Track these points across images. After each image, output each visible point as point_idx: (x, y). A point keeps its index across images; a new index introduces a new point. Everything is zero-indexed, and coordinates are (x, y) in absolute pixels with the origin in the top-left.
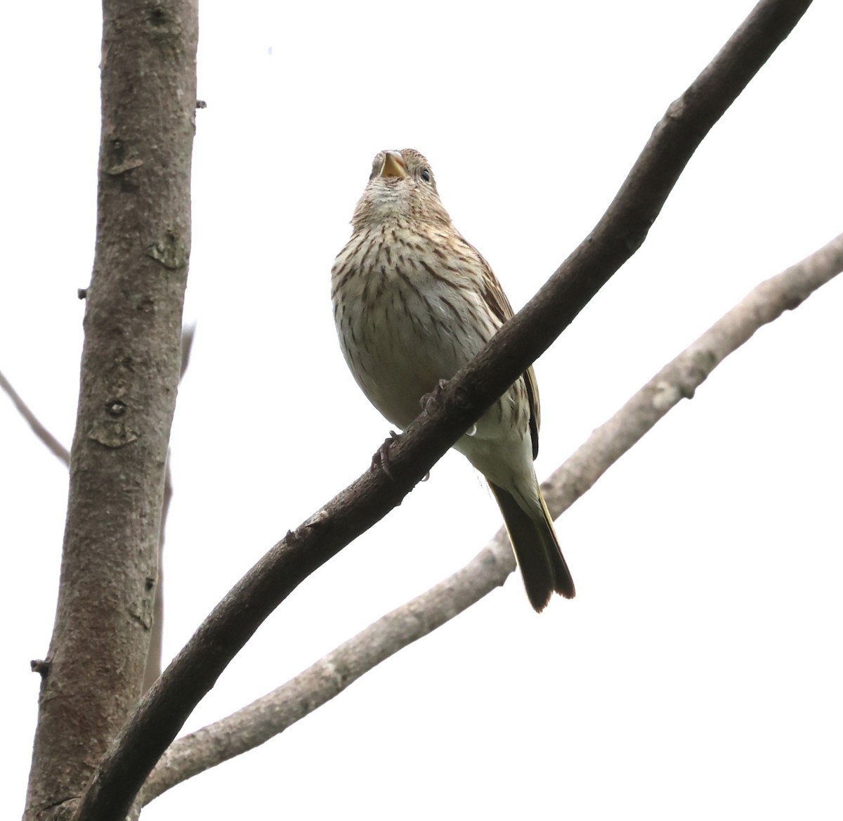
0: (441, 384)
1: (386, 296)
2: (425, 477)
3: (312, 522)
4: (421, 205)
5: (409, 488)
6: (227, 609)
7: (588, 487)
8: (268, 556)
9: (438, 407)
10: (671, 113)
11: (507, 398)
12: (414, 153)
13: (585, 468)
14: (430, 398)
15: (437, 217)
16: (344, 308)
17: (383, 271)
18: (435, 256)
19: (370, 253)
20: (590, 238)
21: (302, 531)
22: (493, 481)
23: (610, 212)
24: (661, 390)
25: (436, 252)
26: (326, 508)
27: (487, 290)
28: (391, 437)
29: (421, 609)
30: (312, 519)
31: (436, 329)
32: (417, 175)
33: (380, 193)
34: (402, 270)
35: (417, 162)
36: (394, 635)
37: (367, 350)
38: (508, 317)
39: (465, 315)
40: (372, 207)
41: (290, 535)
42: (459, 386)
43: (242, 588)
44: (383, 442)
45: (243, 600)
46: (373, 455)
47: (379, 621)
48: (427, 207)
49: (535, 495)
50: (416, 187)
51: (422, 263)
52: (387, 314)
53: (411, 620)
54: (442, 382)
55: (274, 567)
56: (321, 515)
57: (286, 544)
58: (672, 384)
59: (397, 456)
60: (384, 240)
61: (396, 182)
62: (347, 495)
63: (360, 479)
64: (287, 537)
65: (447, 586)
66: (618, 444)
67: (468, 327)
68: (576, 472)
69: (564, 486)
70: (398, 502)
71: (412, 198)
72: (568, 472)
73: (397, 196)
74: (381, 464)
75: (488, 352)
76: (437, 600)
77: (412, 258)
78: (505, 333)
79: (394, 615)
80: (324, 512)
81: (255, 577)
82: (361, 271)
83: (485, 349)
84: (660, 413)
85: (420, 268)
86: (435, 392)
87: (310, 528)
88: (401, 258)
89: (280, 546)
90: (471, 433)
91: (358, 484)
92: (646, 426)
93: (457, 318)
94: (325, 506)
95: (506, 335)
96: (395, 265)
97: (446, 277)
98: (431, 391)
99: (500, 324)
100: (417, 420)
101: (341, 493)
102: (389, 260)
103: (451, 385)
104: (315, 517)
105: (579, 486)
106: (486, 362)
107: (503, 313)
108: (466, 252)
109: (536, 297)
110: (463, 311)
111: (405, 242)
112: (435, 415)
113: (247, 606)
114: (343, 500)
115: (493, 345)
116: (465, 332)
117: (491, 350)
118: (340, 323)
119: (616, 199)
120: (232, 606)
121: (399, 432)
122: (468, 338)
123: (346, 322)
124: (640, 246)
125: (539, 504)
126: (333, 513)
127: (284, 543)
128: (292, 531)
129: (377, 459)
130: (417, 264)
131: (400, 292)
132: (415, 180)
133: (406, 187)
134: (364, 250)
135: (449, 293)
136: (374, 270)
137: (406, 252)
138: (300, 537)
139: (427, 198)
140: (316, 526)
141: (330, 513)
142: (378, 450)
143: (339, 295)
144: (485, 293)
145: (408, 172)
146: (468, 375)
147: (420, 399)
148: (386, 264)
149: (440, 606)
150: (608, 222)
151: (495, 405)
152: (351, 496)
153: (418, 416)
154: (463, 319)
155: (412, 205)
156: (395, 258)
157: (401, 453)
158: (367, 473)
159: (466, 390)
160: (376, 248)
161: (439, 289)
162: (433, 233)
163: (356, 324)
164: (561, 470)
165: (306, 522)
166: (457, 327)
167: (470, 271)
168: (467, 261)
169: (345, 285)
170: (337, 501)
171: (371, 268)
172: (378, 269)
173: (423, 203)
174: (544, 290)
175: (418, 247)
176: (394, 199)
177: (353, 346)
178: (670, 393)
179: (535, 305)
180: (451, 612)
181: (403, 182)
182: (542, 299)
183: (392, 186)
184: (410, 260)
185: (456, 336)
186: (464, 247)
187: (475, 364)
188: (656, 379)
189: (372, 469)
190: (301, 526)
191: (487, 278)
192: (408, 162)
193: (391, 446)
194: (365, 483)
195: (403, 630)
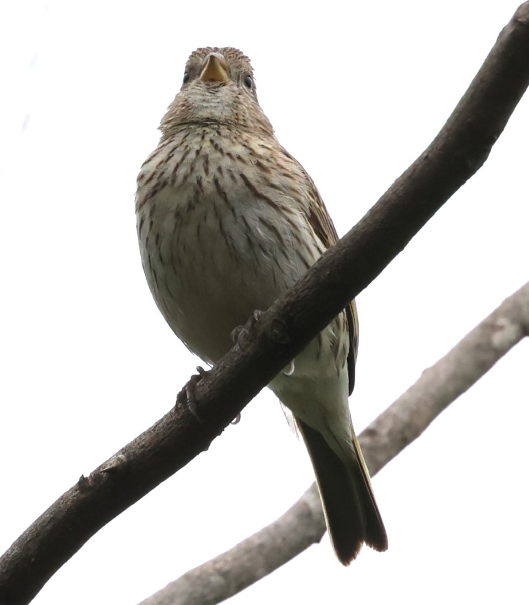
0: (256, 315)
1: (199, 210)
2: (235, 420)
3: (108, 467)
4: (244, 113)
5: (218, 430)
6: (11, 562)
7: (416, 433)
8: (57, 504)
9: (251, 341)
10: (519, 17)
11: (328, 332)
12: (237, 56)
13: (414, 413)
14: (243, 331)
15: (261, 128)
16: (151, 223)
17: (199, 182)
18: (257, 170)
19: (185, 161)
20: (425, 155)
21: (97, 476)
22: (300, 418)
23: (449, 126)
24: (501, 328)
25: (259, 165)
26: (124, 451)
27: (311, 211)
28: (198, 373)
29: (227, 567)
30: (108, 464)
31: (254, 253)
32: (240, 81)
33: (201, 98)
34: (221, 182)
35: (240, 66)
36: (196, 595)
37: (176, 272)
38: (332, 242)
39: (287, 238)
40: (192, 111)
41: (83, 481)
42: (276, 317)
43: (29, 539)
44: (189, 379)
45: (29, 553)
46: (178, 393)
47: (180, 579)
48: (250, 115)
49: (348, 436)
50: (239, 94)
51: (243, 176)
52: (198, 233)
53: (216, 579)
54: (257, 313)
55: (64, 517)
56: (119, 459)
57: (78, 491)
58: (513, 321)
59: (205, 394)
60: (201, 147)
61: (218, 87)
62: (147, 438)
63: (162, 420)
64: (79, 483)
65: (257, 542)
66: (451, 388)
67: (290, 251)
68: (404, 417)
69: (390, 433)
70: (204, 446)
71: (235, 104)
72: (395, 417)
73: (218, 102)
74: (187, 403)
75: (309, 280)
76: (246, 557)
77: (232, 169)
78: (328, 260)
79: (197, 573)
80: (121, 456)
81: (43, 527)
82: (174, 181)
83: (306, 277)
84: (500, 352)
85: (241, 182)
86: (249, 324)
87: (106, 474)
88: (219, 170)
89: (71, 494)
90: (288, 371)
91: (161, 425)
92: (483, 367)
93: (278, 241)
94: (123, 449)
95: (330, 262)
96: (212, 177)
97: (268, 195)
98: (244, 323)
99: (324, 249)
100: (227, 355)
101: (140, 436)
102: (206, 171)
103: (267, 317)
104: (111, 462)
105: (408, 433)
106: (306, 292)
107: (327, 238)
108: (291, 168)
109: (364, 220)
110: (285, 234)
111: (225, 151)
112: (249, 350)
113: (33, 559)
114: (143, 443)
115: (315, 273)
116: (286, 256)
117: (313, 279)
118: (145, 241)
119: (456, 111)
120: (16, 559)
121: (207, 367)
122: (290, 263)
123: (152, 240)
124: (481, 165)
125: (352, 445)
126: (132, 458)
127: (76, 490)
128: (85, 477)
129: (182, 397)
130: (237, 177)
131: (215, 208)
132: (238, 86)
133: (229, 93)
134: (177, 157)
135: (269, 214)
136: (189, 180)
137: (226, 162)
138: (93, 483)
139: (251, 107)
140: (112, 472)
141: (128, 457)
142: (184, 388)
143: (146, 209)
144: (309, 214)
145: (230, 77)
146: (285, 306)
147: (232, 331)
148: (203, 175)
149: (248, 564)
150: (447, 137)
151: (315, 341)
152: (152, 439)
153: (229, 351)
154: (286, 243)
155: (235, 112)
156: (213, 169)
157: (210, 391)
158: (170, 413)
159: (284, 322)
160: (192, 155)
161: (259, 208)
162: (256, 143)
163: (164, 243)
164: (387, 414)
165: (101, 467)
166: (278, 250)
167: (293, 190)
168: (291, 178)
169: (155, 197)
170: (136, 444)
171: (186, 178)
172: (193, 179)
173: (247, 111)
174: (373, 212)
175: (239, 158)
176: (215, 105)
177: (158, 266)
178: (511, 330)
179: (363, 229)
180: (261, 571)
181: (224, 88)
182: (370, 223)
183: (214, 90)
184: (229, 171)
185: (276, 261)
186: (289, 162)
187: (294, 293)
188: (496, 314)
189: (177, 408)
190: (95, 471)
191: (311, 198)
192: (231, 66)
193: (198, 384)
194: (168, 424)
195: (206, 591)
